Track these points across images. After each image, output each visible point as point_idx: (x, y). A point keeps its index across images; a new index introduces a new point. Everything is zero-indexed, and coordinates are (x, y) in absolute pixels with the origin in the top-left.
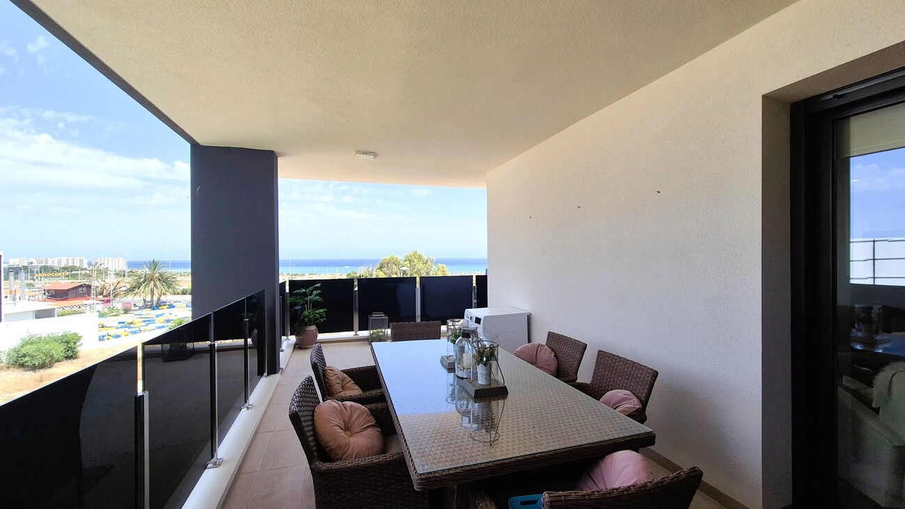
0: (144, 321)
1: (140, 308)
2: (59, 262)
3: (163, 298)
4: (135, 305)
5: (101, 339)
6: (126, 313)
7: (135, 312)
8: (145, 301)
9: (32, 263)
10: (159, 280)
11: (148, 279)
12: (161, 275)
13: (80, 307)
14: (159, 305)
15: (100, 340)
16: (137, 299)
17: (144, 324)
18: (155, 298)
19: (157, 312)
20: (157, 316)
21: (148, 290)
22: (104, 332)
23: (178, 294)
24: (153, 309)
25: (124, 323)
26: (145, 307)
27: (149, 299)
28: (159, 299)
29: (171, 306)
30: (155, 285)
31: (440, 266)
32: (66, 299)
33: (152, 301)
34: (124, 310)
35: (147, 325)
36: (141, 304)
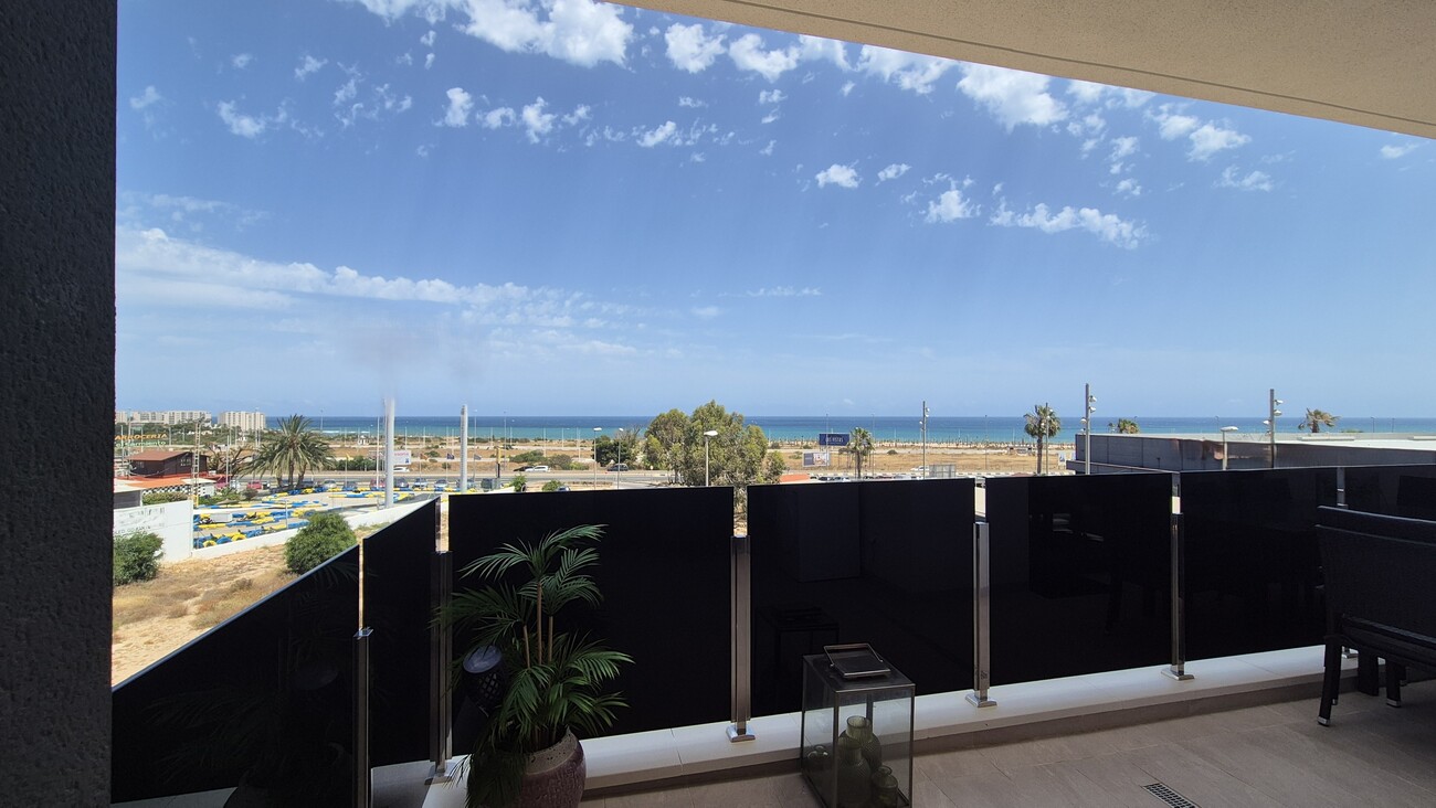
0: (273, 514)
1: (273, 492)
2: (171, 418)
3: (308, 476)
4: (265, 486)
5: (198, 544)
6: (249, 499)
7: (265, 499)
8: (280, 480)
9: (132, 419)
10: (302, 447)
11: (285, 446)
12: (304, 440)
13: (179, 490)
14: (300, 487)
15: (195, 546)
16: (269, 477)
17: (272, 518)
18: (296, 475)
19: (298, 498)
20: (295, 506)
21: (285, 463)
22: (206, 532)
23: (333, 470)
24: (293, 494)
25: (242, 516)
26: (280, 489)
27: (285, 476)
28: (301, 477)
29: (320, 489)
30: (296, 455)
31: (754, 428)
32: (161, 476)
33: (290, 480)
34: (246, 494)
35: (277, 520)
36: (274, 485)
